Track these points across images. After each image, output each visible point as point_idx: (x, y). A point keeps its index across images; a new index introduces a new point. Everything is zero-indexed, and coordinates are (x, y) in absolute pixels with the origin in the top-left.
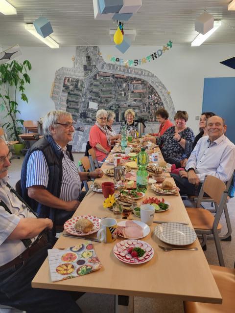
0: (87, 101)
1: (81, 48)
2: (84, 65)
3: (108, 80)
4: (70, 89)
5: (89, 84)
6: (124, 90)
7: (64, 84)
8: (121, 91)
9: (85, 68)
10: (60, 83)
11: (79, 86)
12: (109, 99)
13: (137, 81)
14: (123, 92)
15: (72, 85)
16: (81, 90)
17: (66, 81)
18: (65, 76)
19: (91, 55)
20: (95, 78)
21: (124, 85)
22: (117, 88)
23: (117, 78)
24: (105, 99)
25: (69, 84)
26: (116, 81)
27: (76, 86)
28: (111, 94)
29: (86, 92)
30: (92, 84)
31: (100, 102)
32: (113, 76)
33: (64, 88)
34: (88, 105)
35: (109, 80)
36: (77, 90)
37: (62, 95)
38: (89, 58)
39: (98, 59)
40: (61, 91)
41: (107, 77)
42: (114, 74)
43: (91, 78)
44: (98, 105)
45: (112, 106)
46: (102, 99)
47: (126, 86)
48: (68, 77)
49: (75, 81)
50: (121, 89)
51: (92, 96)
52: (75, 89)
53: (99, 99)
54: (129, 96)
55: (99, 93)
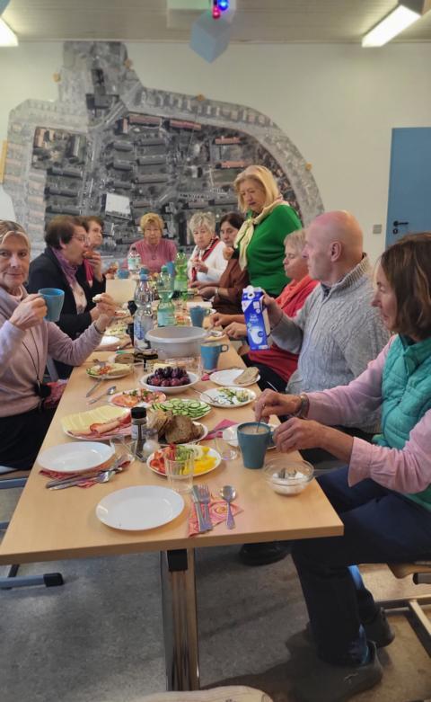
0: (101, 194)
1: (76, 47)
2: (88, 95)
3: (153, 135)
4: (52, 159)
5: (105, 146)
6: (196, 161)
7: (35, 146)
8: (189, 164)
9: (91, 102)
10: (24, 144)
11: (76, 153)
12: (159, 186)
13: (230, 136)
15: (57, 148)
16: (83, 163)
17: (41, 139)
18: (35, 125)
19: (104, 66)
20: (118, 130)
21: (197, 148)
22: (179, 155)
23: (177, 129)
24: (147, 186)
25: (47, 146)
26: (174, 138)
27: (68, 153)
28: (163, 171)
29: (96, 169)
30: (111, 146)
31: (136, 194)
32: (167, 124)
33: (36, 157)
34: (104, 203)
35: (157, 136)
36: (72, 162)
37: (31, 178)
38: (99, 75)
39: (124, 77)
40: (28, 167)
41: (150, 125)
42: (169, 119)
43: (108, 130)
44: (131, 203)
45: (167, 205)
46: (140, 186)
47: (201, 152)
48: (44, 128)
49: (65, 139)
50: (188, 159)
51: (113, 179)
52: (66, 159)
53: (133, 186)
54: (211, 176)
55: (131, 169)
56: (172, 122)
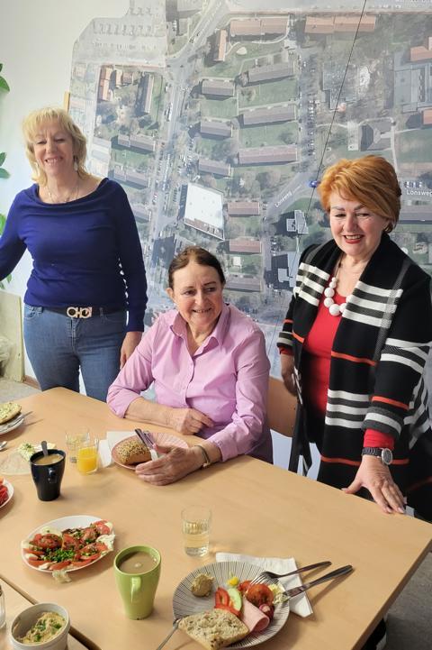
0: (179, 183)
3: (270, 58)
4: (118, 121)
5: (189, 91)
6: (358, 111)
7: (100, 100)
8: (343, 117)
10: (87, 97)
11: (148, 108)
12: (277, 172)
14: (352, 126)
15: (125, 101)
16: (157, 125)
17: (106, 84)
21: (364, 76)
22: (320, 98)
23: (320, 39)
24: (254, 172)
25: (114, 98)
26: (311, 60)
27: (139, 110)
28: (285, 138)
29: (175, 137)
30: (198, 90)
31: (234, 188)
32: (300, 30)
33: (99, 118)
34: (183, 203)
35: (277, 59)
36: (142, 124)
40: (91, 136)
41: (268, 37)
42: (306, 15)
43: (196, 57)
44: (225, 206)
45: (291, 215)
46: (242, 171)
47: (371, 85)
48: (111, 66)
49: (136, 82)
50: (341, 107)
51: (199, 156)
52: (135, 119)
53: (231, 171)
54: (392, 148)
55: (229, 136)
56: (310, 21)
